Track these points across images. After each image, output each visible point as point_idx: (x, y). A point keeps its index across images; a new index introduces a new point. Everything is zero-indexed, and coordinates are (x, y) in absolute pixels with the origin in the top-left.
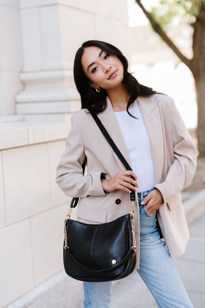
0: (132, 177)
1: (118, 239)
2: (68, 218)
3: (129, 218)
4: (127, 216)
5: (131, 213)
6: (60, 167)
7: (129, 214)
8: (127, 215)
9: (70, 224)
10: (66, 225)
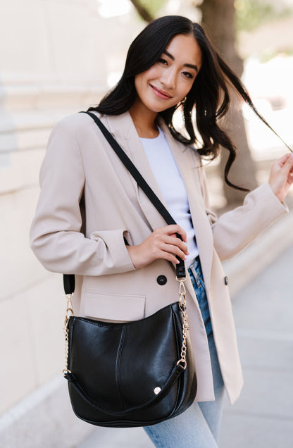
0: (179, 236)
1: (161, 349)
2: (70, 314)
3: (178, 310)
4: (174, 307)
5: (180, 299)
6: (41, 219)
7: (178, 303)
8: (173, 304)
9: (74, 325)
10: (68, 327)
